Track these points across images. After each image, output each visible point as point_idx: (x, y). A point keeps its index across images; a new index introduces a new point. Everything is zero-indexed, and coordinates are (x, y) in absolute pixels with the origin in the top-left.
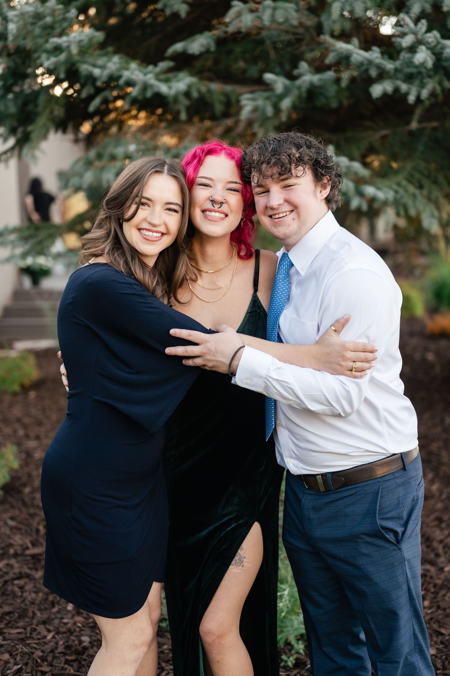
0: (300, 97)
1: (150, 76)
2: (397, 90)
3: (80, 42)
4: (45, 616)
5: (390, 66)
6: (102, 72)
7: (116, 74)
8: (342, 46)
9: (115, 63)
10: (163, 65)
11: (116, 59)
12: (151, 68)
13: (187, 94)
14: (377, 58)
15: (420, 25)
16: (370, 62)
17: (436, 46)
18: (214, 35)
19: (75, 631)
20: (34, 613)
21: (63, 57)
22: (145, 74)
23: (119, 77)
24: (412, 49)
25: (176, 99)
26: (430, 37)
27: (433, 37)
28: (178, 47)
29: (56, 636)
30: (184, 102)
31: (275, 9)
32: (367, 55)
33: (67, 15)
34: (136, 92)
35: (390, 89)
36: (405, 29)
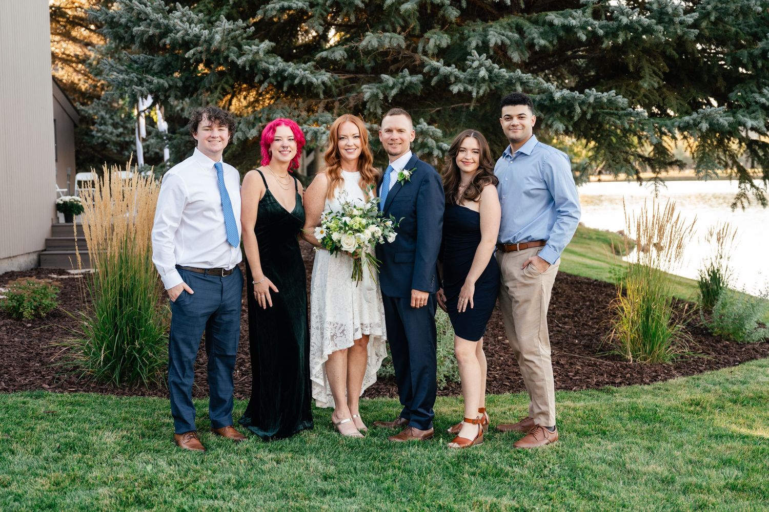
0: (401, 89)
1: (307, 72)
2: (465, 89)
3: (265, 49)
5: (462, 75)
6: (273, 68)
7: (282, 69)
8: (435, 63)
9: (280, 62)
10: (310, 64)
12: (304, 66)
13: (325, 84)
14: (455, 71)
15: (482, 56)
16: (451, 73)
17: (489, 67)
18: (345, 48)
21: (250, 57)
22: (304, 70)
23: (285, 71)
24: (477, 69)
25: (318, 86)
26: (487, 63)
27: (489, 61)
28: (324, 54)
30: (323, 88)
31: (391, 38)
32: (449, 69)
33: (248, 30)
34: (296, 81)
35: (462, 89)
36: (474, 58)
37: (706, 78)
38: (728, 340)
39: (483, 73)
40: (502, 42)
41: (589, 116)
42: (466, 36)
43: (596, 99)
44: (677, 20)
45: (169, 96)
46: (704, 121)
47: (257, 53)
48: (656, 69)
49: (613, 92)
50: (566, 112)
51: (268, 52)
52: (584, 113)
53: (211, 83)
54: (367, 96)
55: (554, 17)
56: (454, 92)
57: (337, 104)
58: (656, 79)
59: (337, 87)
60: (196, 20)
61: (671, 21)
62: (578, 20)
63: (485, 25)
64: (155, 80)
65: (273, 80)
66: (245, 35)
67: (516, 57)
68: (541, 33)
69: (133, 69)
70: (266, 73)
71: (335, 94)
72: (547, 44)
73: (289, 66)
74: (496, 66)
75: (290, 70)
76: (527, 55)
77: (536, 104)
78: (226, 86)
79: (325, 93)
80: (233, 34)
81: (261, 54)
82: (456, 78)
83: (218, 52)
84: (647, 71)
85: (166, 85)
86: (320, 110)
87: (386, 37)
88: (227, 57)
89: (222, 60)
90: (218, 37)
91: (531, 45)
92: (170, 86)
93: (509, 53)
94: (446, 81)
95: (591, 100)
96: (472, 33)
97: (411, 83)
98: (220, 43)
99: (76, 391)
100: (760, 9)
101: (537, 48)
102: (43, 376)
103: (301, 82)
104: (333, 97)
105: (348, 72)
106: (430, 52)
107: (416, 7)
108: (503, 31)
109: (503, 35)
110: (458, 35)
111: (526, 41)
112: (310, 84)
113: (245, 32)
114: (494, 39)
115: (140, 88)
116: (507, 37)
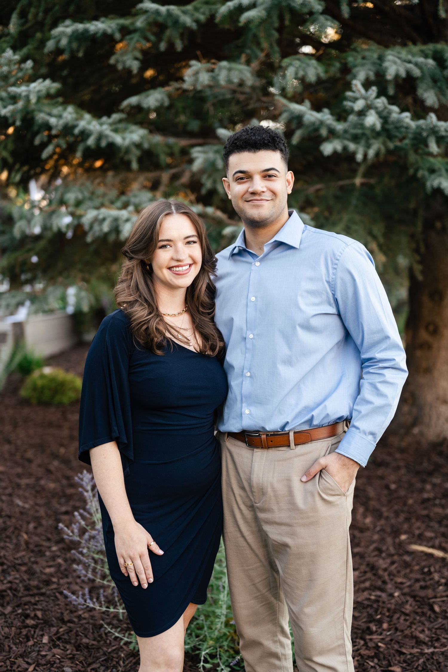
1: (105, 127)
2: (345, 148)
3: (39, 91)
4: (21, 650)
5: (339, 127)
6: (58, 122)
7: (71, 124)
8: (296, 107)
9: (70, 113)
10: (115, 116)
11: (70, 109)
12: (104, 119)
13: (138, 146)
14: (328, 119)
15: (370, 91)
16: (322, 123)
17: (383, 111)
18: (167, 91)
19: (55, 663)
20: (10, 648)
21: (20, 104)
22: (101, 124)
23: (74, 127)
24: (362, 113)
25: (127, 151)
26: (378, 103)
27: (382, 102)
28: (133, 100)
29: (37, 668)
30: (136, 153)
31: (230, 70)
32: (318, 116)
33: (23, 66)
34: (91, 142)
35: (339, 148)
36: (357, 95)
39: (372, 120)
40: (408, 73)
42: (350, 65)
47: (27, 99)
51: (46, 97)
54: (197, 165)
56: (326, 153)
65: (60, 140)
66: (20, 74)
67: (430, 98)
70: (48, 127)
73: (82, 119)
74: (395, 108)
75: (83, 124)
79: (140, 160)
81: (33, 99)
82: (332, 134)
93: (420, 91)
94: (314, 137)
96: (359, 62)
103: (99, 142)
106: (290, 90)
108: (410, 57)
109: (410, 62)
110: (338, 65)
112: (112, 146)
114: (394, 67)
116: (416, 64)
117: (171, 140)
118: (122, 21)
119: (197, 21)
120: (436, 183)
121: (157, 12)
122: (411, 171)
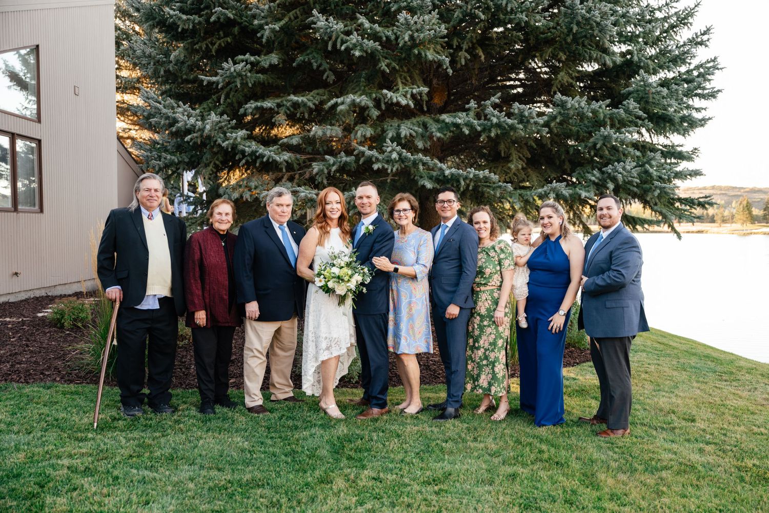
0: (339, 166)
2: (383, 167)
3: (242, 136)
5: (380, 157)
6: (249, 149)
7: (255, 150)
8: (362, 148)
9: (254, 145)
10: (275, 147)
11: (254, 143)
13: (287, 162)
14: (376, 154)
15: (394, 144)
16: (373, 156)
17: (399, 152)
18: (301, 136)
21: (231, 141)
22: (270, 151)
23: (256, 152)
24: (390, 152)
25: (281, 163)
26: (397, 149)
27: (399, 148)
28: (285, 140)
30: (284, 164)
31: (332, 130)
32: (371, 152)
33: (231, 122)
34: (265, 159)
35: (381, 167)
36: (388, 145)
37: (558, 163)
38: (574, 347)
39: (395, 156)
40: (410, 134)
41: (471, 188)
42: (385, 129)
43: (474, 175)
44: (532, 121)
45: (179, 169)
46: (552, 192)
47: (236, 138)
48: (521, 155)
49: (487, 171)
50: (455, 185)
51: (244, 139)
52: (468, 186)
53: (207, 160)
54: (315, 171)
55: (447, 118)
56: (375, 169)
57: (297, 176)
58: (521, 162)
59: (299, 164)
60: (194, 115)
61: (528, 122)
62: (463, 119)
63: (400, 122)
64: (169, 157)
65: (249, 158)
66: (229, 126)
67: (420, 145)
68: (439, 129)
69: (155, 148)
70: (243, 152)
71: (295, 168)
72: (442, 136)
73: (260, 149)
74: (404, 151)
75: (261, 151)
76: (429, 143)
77: (434, 179)
78: (217, 162)
79: (286, 167)
80: (220, 124)
81: (239, 140)
82: (377, 160)
83: (209, 137)
84: (514, 155)
85: (176, 160)
86: (284, 180)
87: (327, 129)
88: (216, 141)
89: (212, 144)
90: (208, 127)
91: (431, 137)
92: (179, 162)
93: (416, 142)
94: (370, 161)
95: (471, 176)
96: (389, 128)
97: (346, 161)
98: (210, 131)
99: (80, 383)
100: (591, 114)
101: (435, 139)
102: (59, 372)
103: (268, 159)
104: (295, 171)
105: (309, 154)
106: (359, 141)
107: (348, 108)
108: (411, 127)
109: (411, 129)
110: (380, 129)
111: (428, 133)
112: (275, 161)
113: (230, 124)
114: (404, 131)
115: (158, 162)
116: (414, 130)
117: (298, 156)
118: (278, 101)
119: (314, 104)
120: (422, 183)
121: (297, 100)
122: (412, 177)
